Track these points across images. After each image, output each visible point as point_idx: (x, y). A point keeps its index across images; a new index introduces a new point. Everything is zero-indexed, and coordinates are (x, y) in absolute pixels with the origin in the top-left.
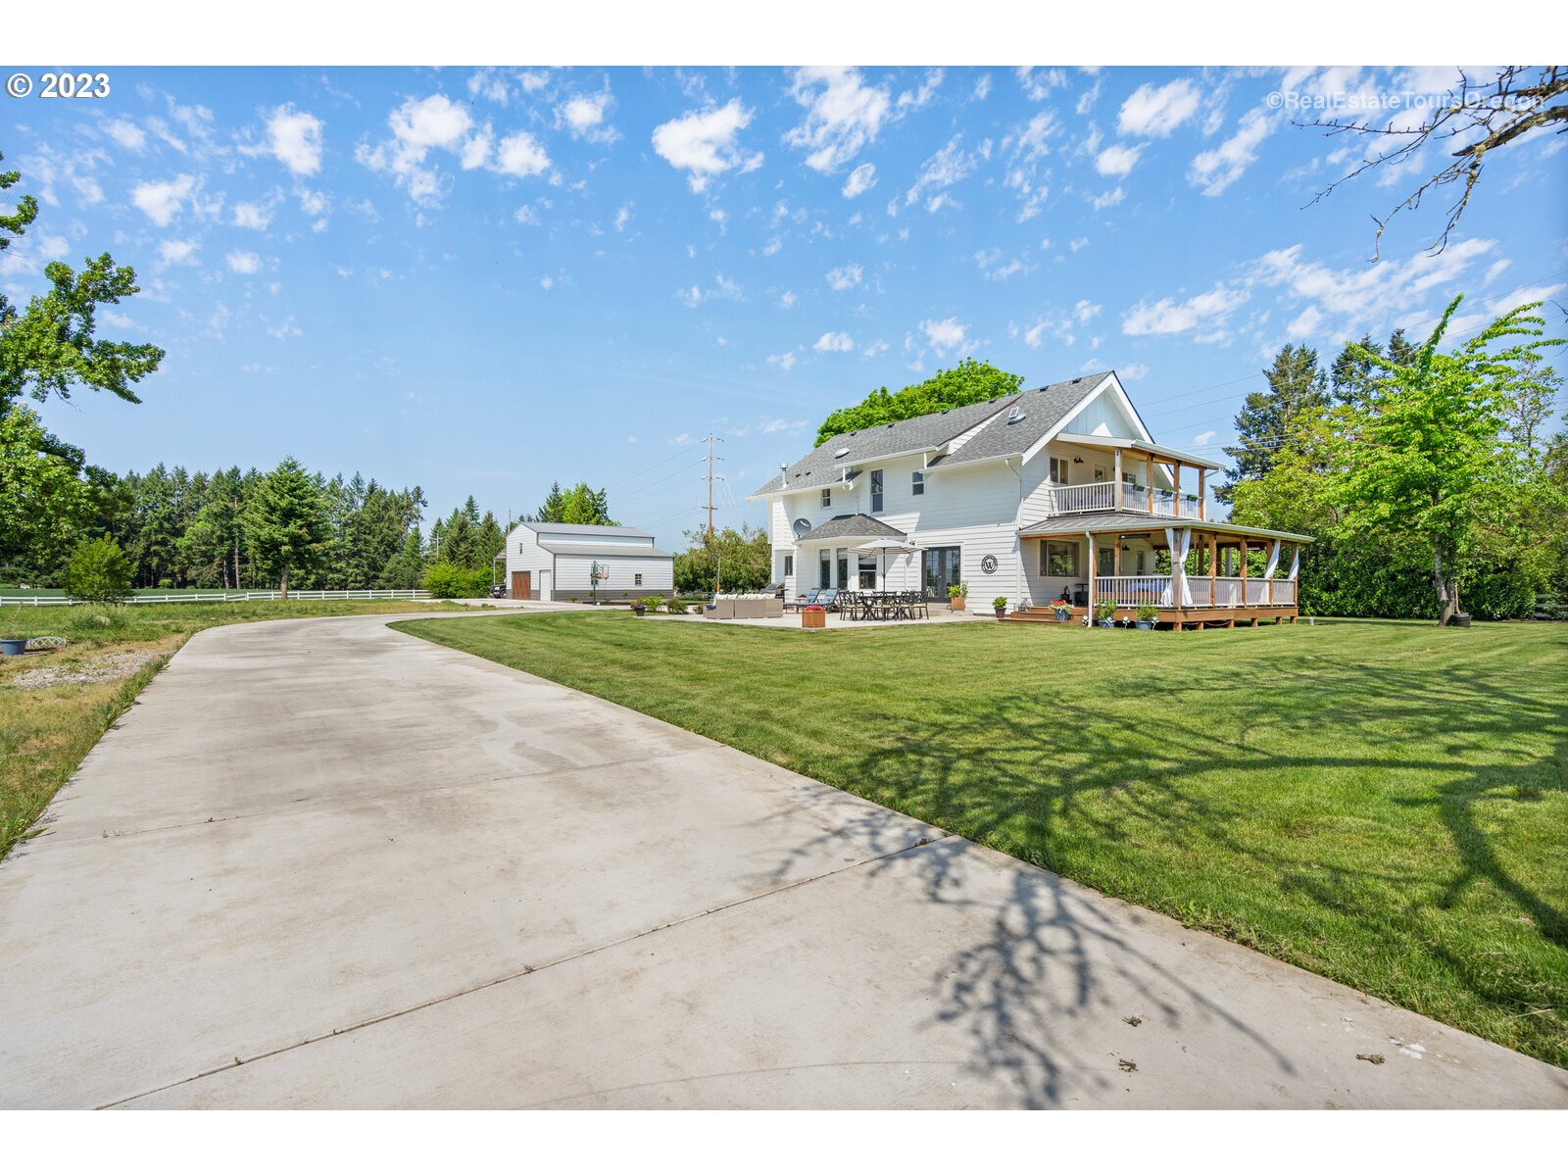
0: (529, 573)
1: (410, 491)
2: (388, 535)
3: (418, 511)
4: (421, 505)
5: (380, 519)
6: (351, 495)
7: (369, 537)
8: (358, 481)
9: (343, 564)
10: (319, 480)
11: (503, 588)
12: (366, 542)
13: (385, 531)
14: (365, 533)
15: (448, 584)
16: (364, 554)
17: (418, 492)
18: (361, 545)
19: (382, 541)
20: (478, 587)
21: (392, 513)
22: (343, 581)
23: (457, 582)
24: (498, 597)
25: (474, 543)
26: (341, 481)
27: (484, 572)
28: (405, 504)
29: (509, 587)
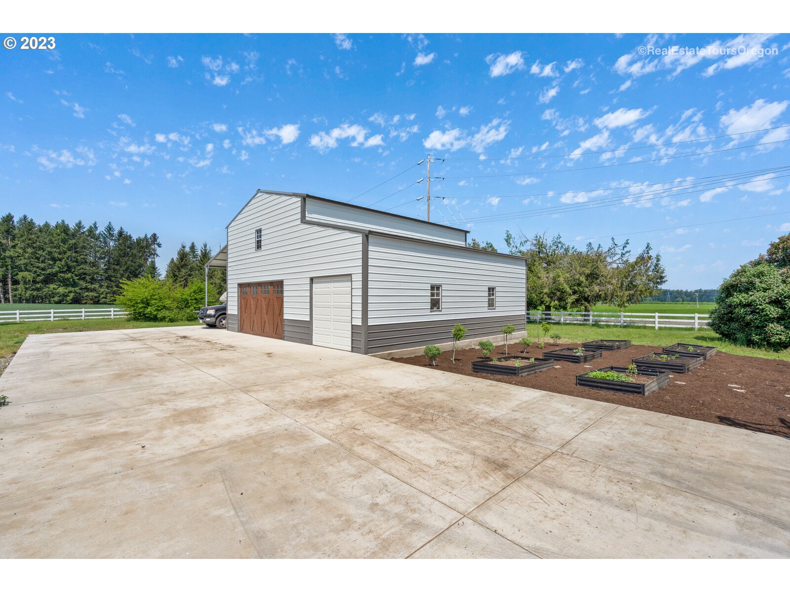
0: (278, 285)
1: (149, 236)
2: (132, 266)
3: (154, 250)
4: (156, 246)
5: (125, 255)
6: (104, 238)
7: (117, 267)
8: (110, 229)
9: (96, 286)
10: (79, 225)
11: (222, 312)
12: (115, 270)
13: (129, 263)
14: (114, 264)
15: (147, 304)
16: (113, 279)
17: (154, 237)
18: (110, 272)
19: (127, 269)
20: (187, 305)
21: (135, 251)
22: (96, 297)
23: (161, 299)
24: (212, 326)
25: (192, 269)
26: (96, 228)
27: (194, 288)
28: (145, 245)
29: (233, 309)
